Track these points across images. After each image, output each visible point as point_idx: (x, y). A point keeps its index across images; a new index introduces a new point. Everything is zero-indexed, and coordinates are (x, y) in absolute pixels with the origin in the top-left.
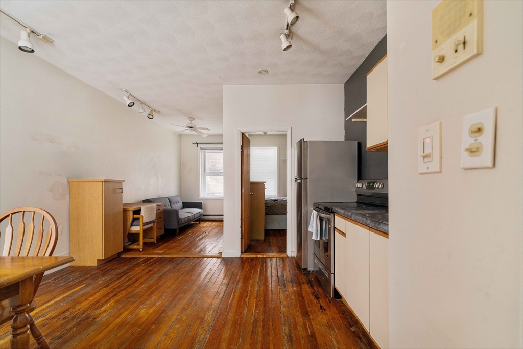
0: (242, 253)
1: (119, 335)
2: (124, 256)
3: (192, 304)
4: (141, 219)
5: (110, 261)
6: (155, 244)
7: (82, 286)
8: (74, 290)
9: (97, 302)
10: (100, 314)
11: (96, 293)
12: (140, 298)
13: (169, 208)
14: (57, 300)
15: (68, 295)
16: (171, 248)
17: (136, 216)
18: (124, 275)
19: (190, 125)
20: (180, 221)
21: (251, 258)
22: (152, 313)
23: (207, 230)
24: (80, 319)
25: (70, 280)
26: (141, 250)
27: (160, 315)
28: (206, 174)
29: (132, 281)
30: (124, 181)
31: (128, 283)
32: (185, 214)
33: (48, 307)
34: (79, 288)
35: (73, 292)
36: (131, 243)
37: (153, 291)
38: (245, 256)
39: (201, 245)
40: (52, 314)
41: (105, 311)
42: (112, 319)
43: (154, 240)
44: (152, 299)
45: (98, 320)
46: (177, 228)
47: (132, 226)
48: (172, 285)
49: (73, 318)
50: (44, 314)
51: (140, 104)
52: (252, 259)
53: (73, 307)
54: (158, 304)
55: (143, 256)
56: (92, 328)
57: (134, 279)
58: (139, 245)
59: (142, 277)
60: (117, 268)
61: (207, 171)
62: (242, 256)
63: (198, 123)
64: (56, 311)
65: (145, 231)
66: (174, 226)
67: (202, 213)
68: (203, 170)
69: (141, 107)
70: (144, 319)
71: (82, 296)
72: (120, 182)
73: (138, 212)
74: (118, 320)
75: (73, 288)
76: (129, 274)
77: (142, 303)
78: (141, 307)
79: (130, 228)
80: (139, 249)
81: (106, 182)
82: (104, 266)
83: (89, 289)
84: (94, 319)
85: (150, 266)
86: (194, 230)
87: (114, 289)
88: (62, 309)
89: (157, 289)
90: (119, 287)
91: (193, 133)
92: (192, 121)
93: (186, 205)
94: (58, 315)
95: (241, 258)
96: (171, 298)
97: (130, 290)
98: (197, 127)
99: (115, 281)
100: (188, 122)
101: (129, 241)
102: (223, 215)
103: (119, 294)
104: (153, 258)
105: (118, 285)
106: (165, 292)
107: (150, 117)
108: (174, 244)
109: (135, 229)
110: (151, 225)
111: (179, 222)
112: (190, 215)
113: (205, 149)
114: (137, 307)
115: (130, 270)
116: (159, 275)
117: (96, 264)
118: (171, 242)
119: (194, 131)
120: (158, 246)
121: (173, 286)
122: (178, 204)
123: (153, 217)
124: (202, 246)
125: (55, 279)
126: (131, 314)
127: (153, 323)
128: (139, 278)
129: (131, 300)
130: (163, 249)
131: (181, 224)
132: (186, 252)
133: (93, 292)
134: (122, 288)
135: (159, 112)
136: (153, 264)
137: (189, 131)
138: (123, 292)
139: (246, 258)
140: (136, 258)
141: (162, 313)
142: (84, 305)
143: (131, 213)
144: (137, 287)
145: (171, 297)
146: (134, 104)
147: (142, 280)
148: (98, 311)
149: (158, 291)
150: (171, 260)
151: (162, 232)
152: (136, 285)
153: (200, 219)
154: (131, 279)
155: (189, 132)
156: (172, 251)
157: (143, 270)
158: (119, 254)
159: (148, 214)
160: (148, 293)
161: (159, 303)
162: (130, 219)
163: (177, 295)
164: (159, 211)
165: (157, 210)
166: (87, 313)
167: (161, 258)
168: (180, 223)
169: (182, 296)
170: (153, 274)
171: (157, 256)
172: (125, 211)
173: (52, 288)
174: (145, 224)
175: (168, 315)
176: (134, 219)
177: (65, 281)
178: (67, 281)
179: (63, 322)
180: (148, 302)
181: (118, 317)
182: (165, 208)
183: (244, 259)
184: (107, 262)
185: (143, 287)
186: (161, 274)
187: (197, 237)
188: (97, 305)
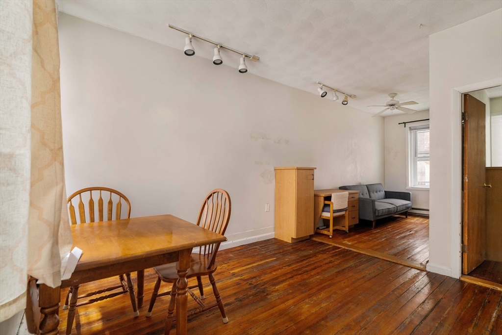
0: (463, 273)
1: (277, 323)
2: (314, 239)
3: (362, 324)
4: (331, 205)
5: (302, 241)
6: (346, 232)
7: (274, 259)
8: (267, 260)
9: (276, 278)
10: (273, 292)
11: (280, 269)
12: (310, 290)
13: (367, 196)
14: (254, 265)
15: (262, 264)
16: (361, 242)
17: (327, 202)
18: (307, 259)
19: (391, 103)
20: (377, 212)
21: (480, 287)
22: (313, 314)
23: (414, 228)
24: (259, 290)
25: (269, 250)
26: (331, 237)
27: (320, 321)
28: (418, 159)
29: (310, 268)
30: (316, 168)
31: (307, 269)
32: (385, 205)
33: (247, 269)
34: (271, 259)
35: (266, 262)
36: (325, 227)
37: (325, 286)
38: (468, 280)
39: (399, 246)
40: (245, 277)
41: (277, 290)
42: (278, 301)
43: (346, 229)
44: (320, 297)
45: (269, 297)
46: (373, 220)
47: (323, 211)
48: (347, 287)
49: (255, 286)
50: (242, 274)
51: (334, 92)
52: (483, 290)
53: (260, 276)
54: (323, 305)
55: (330, 243)
56: (262, 303)
57: (313, 267)
58: (329, 231)
59: (321, 266)
60: (304, 250)
61: (419, 156)
62: (462, 279)
63: (401, 99)
64: (249, 275)
65: (335, 219)
66: (370, 217)
67: (410, 205)
68: (413, 153)
69: (334, 95)
70: (303, 317)
71: (270, 268)
72: (312, 169)
73: (328, 198)
74: (282, 306)
75: (267, 259)
76: (311, 259)
77: (310, 296)
78: (307, 300)
79: (321, 214)
80: (329, 236)
81: (298, 169)
82: (296, 245)
83: (277, 263)
84: (267, 294)
85: (332, 257)
86: (397, 225)
87: (294, 270)
88: (252, 275)
89: (329, 286)
90: (297, 270)
91: (396, 111)
92: (393, 97)
93: (389, 195)
94: (248, 279)
95: (460, 281)
96: (339, 305)
97: (305, 277)
98: (400, 103)
99: (297, 262)
100: (388, 100)
101: (324, 226)
102: (428, 210)
103: (295, 277)
104: (339, 248)
105: (298, 267)
106: (336, 293)
107: (345, 103)
108: (366, 238)
109: (327, 215)
110: (343, 213)
111: (375, 213)
112: (391, 206)
113: (416, 129)
114: (303, 299)
115: (315, 255)
116: (337, 270)
117: (290, 241)
118: (364, 234)
119: (397, 108)
120: (349, 236)
121: (347, 289)
122: (379, 193)
123: (345, 205)
124: (400, 248)
125: (260, 247)
126: (295, 304)
127: (309, 327)
128: (318, 267)
129: (302, 288)
130: (353, 240)
131: (378, 216)
132: (376, 250)
133: (278, 267)
134: (300, 272)
135: (355, 96)
136: (336, 255)
137: (390, 109)
138: (299, 276)
139: (471, 285)
140: (324, 244)
141: (323, 319)
142: (266, 277)
143: (322, 199)
144: (312, 276)
145: (340, 302)
146: (326, 93)
147: (319, 270)
148: (273, 288)
149: (330, 289)
150: (356, 256)
151: (357, 222)
152: (312, 274)
153: (407, 213)
154: (311, 265)
155: (390, 111)
156: (361, 246)
157: (324, 259)
158: (311, 236)
159: (339, 202)
160: (320, 287)
161: (325, 305)
162: (322, 205)
163: (347, 304)
164: (352, 199)
165: (349, 199)
166: (265, 286)
167: (347, 251)
168: (377, 214)
169: (353, 307)
170: (333, 267)
171: (343, 247)
172: (316, 196)
173: (256, 254)
174: (335, 211)
175: (328, 324)
176: (326, 205)
177: (265, 250)
178: (267, 251)
179: (248, 287)
180: (315, 298)
181: (284, 302)
182: (362, 196)
183: (466, 285)
184: (300, 241)
185: (318, 279)
186: (340, 269)
187: (398, 235)
188: (275, 281)
